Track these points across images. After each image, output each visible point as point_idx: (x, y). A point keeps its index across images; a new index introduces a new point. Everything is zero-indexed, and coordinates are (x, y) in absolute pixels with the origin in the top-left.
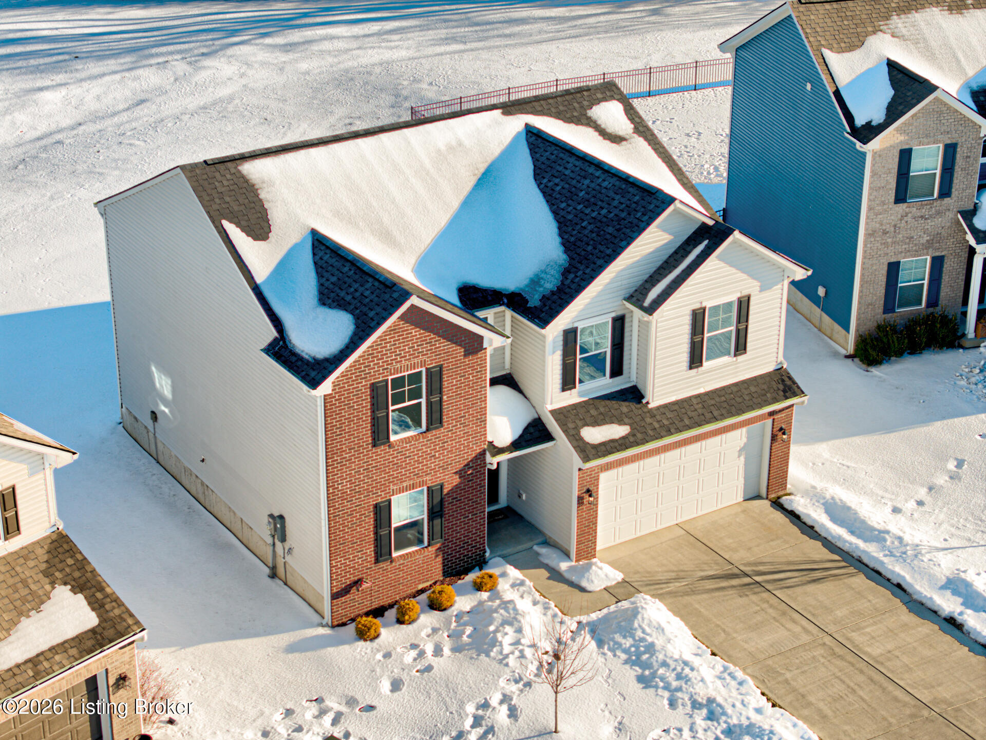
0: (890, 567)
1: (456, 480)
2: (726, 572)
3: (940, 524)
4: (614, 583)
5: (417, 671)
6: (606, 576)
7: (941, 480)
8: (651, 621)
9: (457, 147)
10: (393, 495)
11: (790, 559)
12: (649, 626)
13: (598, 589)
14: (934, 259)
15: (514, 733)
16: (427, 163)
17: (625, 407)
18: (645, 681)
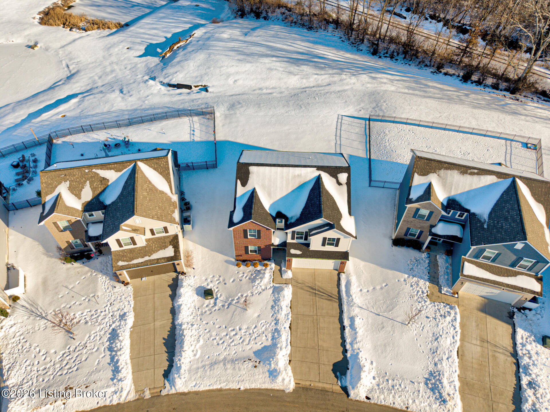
1: (264, 247)
2: (312, 287)
3: (366, 300)
4: (288, 278)
5: (239, 280)
6: (288, 275)
7: (378, 287)
9: (299, 176)
10: (249, 245)
11: (329, 291)
12: (283, 294)
13: (284, 279)
14: (420, 231)
16: (290, 178)
17: (304, 247)
18: (273, 307)
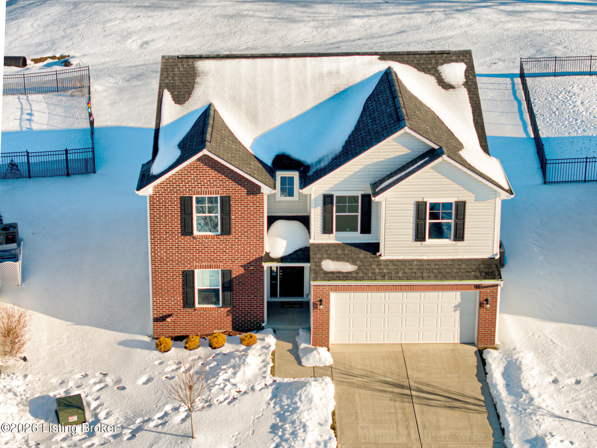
0: (507, 415)
1: (242, 271)
2: (398, 383)
3: (576, 400)
4: (321, 365)
5: (167, 377)
6: (320, 359)
8: (309, 394)
10: (196, 268)
11: (450, 389)
12: (306, 396)
13: (308, 366)
15: (173, 429)
16: (309, 79)
17: (363, 254)
18: (274, 428)
